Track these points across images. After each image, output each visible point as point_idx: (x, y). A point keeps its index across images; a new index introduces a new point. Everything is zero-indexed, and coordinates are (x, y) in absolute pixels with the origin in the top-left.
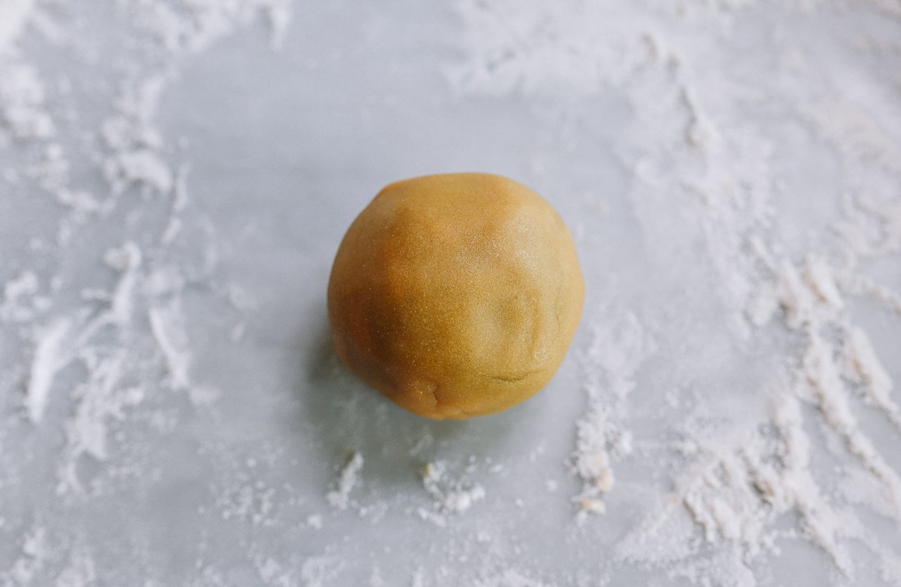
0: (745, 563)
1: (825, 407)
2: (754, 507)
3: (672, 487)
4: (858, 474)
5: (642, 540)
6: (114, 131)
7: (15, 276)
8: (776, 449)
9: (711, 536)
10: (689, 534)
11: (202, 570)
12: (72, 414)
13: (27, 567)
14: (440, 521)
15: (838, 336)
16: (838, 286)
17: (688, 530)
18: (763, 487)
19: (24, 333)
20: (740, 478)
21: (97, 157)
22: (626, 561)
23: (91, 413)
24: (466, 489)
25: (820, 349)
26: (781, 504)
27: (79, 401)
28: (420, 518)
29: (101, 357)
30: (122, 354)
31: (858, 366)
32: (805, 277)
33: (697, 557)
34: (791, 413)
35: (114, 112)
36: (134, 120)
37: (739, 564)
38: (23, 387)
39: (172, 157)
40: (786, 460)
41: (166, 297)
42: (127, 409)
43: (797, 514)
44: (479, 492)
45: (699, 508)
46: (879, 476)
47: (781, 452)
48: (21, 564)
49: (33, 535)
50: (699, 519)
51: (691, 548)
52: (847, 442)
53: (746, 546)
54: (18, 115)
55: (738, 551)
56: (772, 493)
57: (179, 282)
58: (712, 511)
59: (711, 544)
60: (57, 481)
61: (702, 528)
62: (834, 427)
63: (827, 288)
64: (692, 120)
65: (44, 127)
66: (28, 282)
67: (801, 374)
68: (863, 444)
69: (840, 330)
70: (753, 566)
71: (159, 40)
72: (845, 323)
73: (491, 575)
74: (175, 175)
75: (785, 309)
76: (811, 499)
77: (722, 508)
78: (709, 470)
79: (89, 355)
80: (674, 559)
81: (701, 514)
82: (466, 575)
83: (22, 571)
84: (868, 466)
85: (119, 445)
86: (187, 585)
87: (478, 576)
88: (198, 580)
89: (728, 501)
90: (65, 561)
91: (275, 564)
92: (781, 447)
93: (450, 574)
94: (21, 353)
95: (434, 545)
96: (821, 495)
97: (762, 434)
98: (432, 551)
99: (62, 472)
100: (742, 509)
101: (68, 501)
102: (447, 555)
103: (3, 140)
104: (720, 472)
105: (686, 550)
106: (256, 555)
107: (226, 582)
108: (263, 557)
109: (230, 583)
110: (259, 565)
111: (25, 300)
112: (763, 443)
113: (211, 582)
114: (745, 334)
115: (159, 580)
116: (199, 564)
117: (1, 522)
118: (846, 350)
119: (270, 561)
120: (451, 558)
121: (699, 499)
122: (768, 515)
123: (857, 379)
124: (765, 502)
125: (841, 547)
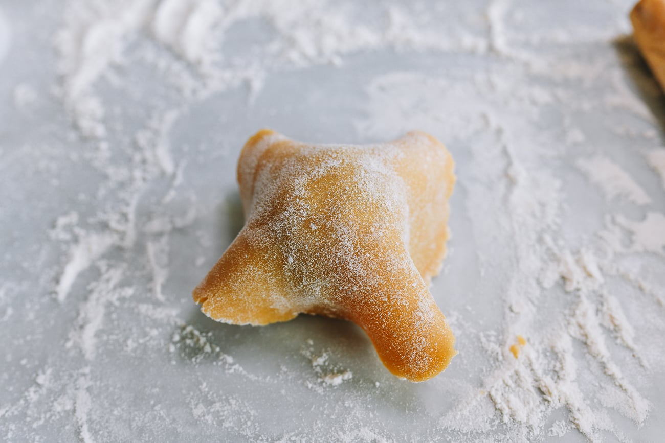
0: (529, 439)
1: (589, 342)
2: (538, 403)
3: (482, 385)
4: (610, 388)
5: (458, 417)
6: (142, 138)
7: (65, 213)
8: (555, 366)
9: (506, 419)
10: (491, 417)
11: (154, 405)
12: (86, 299)
13: (35, 392)
14: (320, 391)
15: (600, 301)
16: (601, 269)
17: (491, 413)
18: (544, 389)
19: (64, 247)
20: (528, 382)
21: (129, 151)
22: (446, 429)
23: (98, 300)
24: (341, 372)
25: (587, 306)
26: (556, 403)
27: (91, 291)
28: (307, 387)
29: (110, 266)
30: (124, 266)
31: (612, 319)
32: (578, 261)
33: (495, 432)
34: (565, 344)
35: (144, 127)
36: (156, 133)
37: (525, 439)
38: (57, 280)
39: (177, 153)
40: (561, 374)
41: (158, 235)
42: (122, 300)
43: (568, 409)
44: (349, 375)
45: (499, 400)
46: (625, 391)
47: (557, 369)
48: (32, 389)
49: (44, 373)
50: (499, 406)
51: (492, 426)
52: (603, 366)
53: (530, 428)
54: (86, 124)
55: (525, 431)
56: (550, 394)
57: (168, 227)
58: (508, 402)
59: (506, 424)
60: (67, 340)
61: (501, 411)
62: (595, 356)
63: (593, 269)
64: (510, 164)
65: (100, 131)
66: (74, 218)
67: (573, 321)
68: (613, 368)
69: (601, 296)
71: (179, 90)
72: (605, 292)
73: (351, 430)
74: (177, 165)
75: (564, 279)
76: (577, 401)
77: (515, 401)
78: (507, 375)
79: (103, 265)
80: (480, 432)
81: (500, 403)
82: (333, 428)
83: (32, 394)
84: (617, 384)
85: (112, 321)
86: (141, 415)
87: (342, 429)
88: (150, 412)
89: (519, 397)
90: (62, 391)
91: (203, 407)
92: (558, 365)
93: (322, 427)
94: (60, 259)
95: (314, 406)
96: (584, 400)
97: (546, 356)
98: (312, 409)
99: (72, 334)
100: (529, 403)
101: (72, 353)
102: (322, 413)
103: (72, 136)
104: (515, 377)
105: (488, 427)
106: (192, 400)
107: (168, 416)
108: (196, 402)
109: (171, 417)
110: (193, 407)
111: (68, 228)
112: (546, 362)
113: (158, 415)
114: (536, 292)
115: (123, 410)
116: (152, 402)
117: (24, 362)
118: (605, 308)
119: (201, 405)
120: (325, 416)
121: (500, 393)
122: (546, 409)
123: (612, 327)
124: (546, 400)
125: (597, 435)
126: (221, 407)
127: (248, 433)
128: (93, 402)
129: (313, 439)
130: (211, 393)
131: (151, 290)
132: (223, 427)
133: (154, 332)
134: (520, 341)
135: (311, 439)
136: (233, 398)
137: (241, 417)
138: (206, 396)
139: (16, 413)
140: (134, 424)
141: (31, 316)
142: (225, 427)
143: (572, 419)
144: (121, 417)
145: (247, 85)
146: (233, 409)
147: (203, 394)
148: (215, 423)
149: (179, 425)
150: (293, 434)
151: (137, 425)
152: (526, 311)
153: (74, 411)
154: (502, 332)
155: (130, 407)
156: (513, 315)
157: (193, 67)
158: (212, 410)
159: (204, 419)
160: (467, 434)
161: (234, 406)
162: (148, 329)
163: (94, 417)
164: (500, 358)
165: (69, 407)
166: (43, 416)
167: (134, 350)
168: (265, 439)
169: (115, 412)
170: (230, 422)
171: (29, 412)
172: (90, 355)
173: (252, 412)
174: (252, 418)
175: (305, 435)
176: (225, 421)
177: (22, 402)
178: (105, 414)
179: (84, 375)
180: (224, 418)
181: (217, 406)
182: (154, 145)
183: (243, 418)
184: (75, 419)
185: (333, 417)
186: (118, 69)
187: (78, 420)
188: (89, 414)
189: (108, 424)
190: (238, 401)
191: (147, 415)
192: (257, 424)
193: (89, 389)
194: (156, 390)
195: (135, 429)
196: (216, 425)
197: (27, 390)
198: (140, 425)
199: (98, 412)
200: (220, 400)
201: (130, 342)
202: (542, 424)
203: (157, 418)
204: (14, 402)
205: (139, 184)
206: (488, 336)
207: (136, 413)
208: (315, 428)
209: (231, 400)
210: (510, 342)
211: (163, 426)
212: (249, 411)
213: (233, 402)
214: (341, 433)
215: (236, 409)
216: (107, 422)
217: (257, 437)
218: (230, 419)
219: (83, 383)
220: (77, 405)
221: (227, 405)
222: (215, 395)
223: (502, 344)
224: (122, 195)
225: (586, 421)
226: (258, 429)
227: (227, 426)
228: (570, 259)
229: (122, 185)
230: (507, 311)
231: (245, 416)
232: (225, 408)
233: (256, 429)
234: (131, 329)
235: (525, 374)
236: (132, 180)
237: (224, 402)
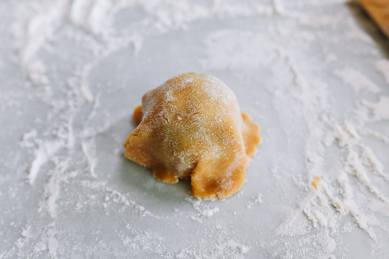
0: (330, 236)
1: (358, 175)
2: (333, 214)
3: (298, 207)
4: (374, 200)
5: (286, 228)
6: (71, 82)
7: (28, 131)
8: (339, 191)
9: (315, 225)
10: (306, 225)
11: (98, 241)
12: (47, 181)
13: (21, 241)
14: (200, 221)
15: (360, 151)
16: (358, 132)
17: (306, 223)
18: (335, 205)
19: (30, 152)
20: (325, 202)
21: (64, 90)
22: (280, 235)
23: (55, 181)
24: (211, 208)
26: (343, 212)
27: (50, 176)
28: (192, 220)
29: (60, 160)
30: (69, 159)
31: (369, 160)
32: (344, 129)
33: (310, 234)
34: (343, 177)
35: (72, 75)
36: (80, 78)
37: (328, 236)
38: (28, 172)
39: (94, 88)
40: (344, 195)
41: (89, 138)
42: (70, 179)
43: (351, 215)
44: (216, 209)
45: (309, 214)
46: (383, 201)
47: (341, 193)
48: (20, 240)
49: (26, 229)
50: (310, 218)
51: (307, 231)
52: (368, 188)
53: (330, 229)
54: (35, 77)
55: (327, 231)
56: (339, 207)
57: (94, 133)
58: (315, 215)
59: (315, 228)
60: (38, 207)
61: (311, 221)
62: (362, 183)
63: (354, 132)
64: (295, 77)
65: (45, 80)
66: (34, 133)
67: (346, 163)
68: (374, 189)
69: (360, 148)
70: (334, 237)
71: (91, 52)
72: (362, 145)
73: (223, 242)
74: (95, 96)
75: (337, 140)
76: (356, 210)
77: (319, 214)
78: (312, 199)
79: (56, 160)
80: (301, 235)
81: (311, 216)
82: (211, 243)
83: (19, 243)
84: (378, 197)
85: (65, 193)
86: (91, 248)
87: (217, 243)
88: (96, 246)
89: (321, 211)
90: (39, 239)
91: (129, 239)
92: (341, 190)
93: (205, 242)
94: (28, 159)
95: (198, 231)
96: (360, 209)
97: (333, 186)
98: (197, 233)
99: (40, 204)
100: (327, 214)
101: (42, 215)
102: (204, 234)
103: (27, 85)
104: (317, 200)
105: (305, 231)
106: (121, 236)
107: (108, 247)
108: (124, 236)
109: (110, 247)
110: (123, 239)
111: (31, 140)
112: (334, 189)
113: (101, 247)
114: (322, 149)
115: (79, 246)
116: (97, 239)
117: (12, 224)
118: (364, 154)
119: (127, 238)
120: (205, 236)
121: (309, 211)
122: (338, 217)
123: (369, 165)
124: (337, 211)
125: (371, 229)
126: (140, 238)
127: (159, 251)
128: (59, 243)
129: (200, 251)
130: (133, 230)
131: (88, 172)
132: (143, 250)
133: (93, 197)
134: (317, 178)
135: (198, 251)
136: (147, 231)
137: (153, 242)
138: (130, 232)
139: (11, 256)
140: (87, 254)
141: (14, 195)
142: (144, 250)
143: (354, 221)
144: (78, 251)
145: (132, 46)
146: (148, 238)
147: (128, 231)
148: (138, 247)
149: (115, 252)
150: (187, 249)
151: (88, 255)
152: (318, 161)
153: (48, 250)
154: (305, 174)
155: (83, 244)
156: (310, 164)
157: (98, 38)
158: (135, 240)
159: (131, 246)
160: (293, 237)
161: (148, 236)
162: (88, 195)
163: (61, 253)
164: (307, 190)
165: (44, 248)
166: (28, 255)
167: (82, 209)
168: (170, 254)
169: (74, 248)
170: (147, 246)
171: (19, 254)
172: (54, 215)
173: (160, 239)
174: (160, 242)
175: (195, 249)
176: (144, 245)
177: (14, 248)
178: (68, 250)
179: (52, 227)
180: (143, 244)
181: (138, 237)
182: (79, 85)
183: (155, 243)
184: (49, 255)
185: (210, 236)
186: (52, 43)
187: (51, 256)
188: (57, 251)
189: (70, 256)
190: (150, 233)
191: (94, 248)
192: (164, 245)
193: (56, 236)
194: (98, 232)
195: (88, 257)
196: (138, 249)
197: (16, 241)
198: (91, 254)
199: (63, 249)
200: (139, 233)
201: (78, 204)
202: (337, 226)
203: (101, 249)
204: (9, 249)
205: (72, 109)
206: (298, 178)
207: (87, 247)
208: (200, 244)
209: (146, 233)
210: (311, 180)
211: (105, 253)
212: (158, 238)
213: (147, 234)
214: (216, 245)
215: (150, 238)
216: (69, 254)
217: (165, 254)
218: (147, 245)
219: (51, 232)
220: (49, 246)
221: (144, 236)
222: (136, 231)
223: (306, 181)
224: (63, 116)
225: (363, 221)
226: (165, 248)
227: (145, 249)
228: (339, 128)
229: (62, 111)
230: (306, 161)
231: (156, 242)
232: (143, 238)
233: (163, 248)
234: (78, 197)
235: (323, 197)
236: (68, 107)
237: (142, 234)
